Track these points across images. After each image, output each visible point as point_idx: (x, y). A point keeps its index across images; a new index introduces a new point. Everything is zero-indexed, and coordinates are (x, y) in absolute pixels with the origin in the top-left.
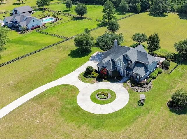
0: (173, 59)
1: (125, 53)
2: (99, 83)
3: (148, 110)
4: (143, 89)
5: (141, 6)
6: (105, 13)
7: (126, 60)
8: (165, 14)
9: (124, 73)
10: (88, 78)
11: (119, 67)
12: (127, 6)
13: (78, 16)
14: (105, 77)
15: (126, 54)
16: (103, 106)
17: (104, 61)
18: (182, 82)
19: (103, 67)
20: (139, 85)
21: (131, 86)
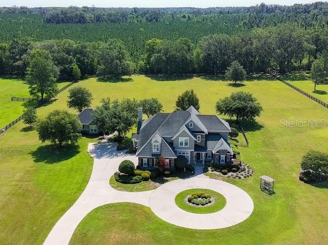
1: (189, 120)
2: (163, 185)
4: (243, 173)
8: (125, 77)
9: (192, 157)
10: (133, 183)
11: (182, 148)
12: (57, 70)
14: (166, 172)
15: (191, 121)
17: (157, 142)
19: (153, 155)
20: (234, 169)
21: (221, 174)
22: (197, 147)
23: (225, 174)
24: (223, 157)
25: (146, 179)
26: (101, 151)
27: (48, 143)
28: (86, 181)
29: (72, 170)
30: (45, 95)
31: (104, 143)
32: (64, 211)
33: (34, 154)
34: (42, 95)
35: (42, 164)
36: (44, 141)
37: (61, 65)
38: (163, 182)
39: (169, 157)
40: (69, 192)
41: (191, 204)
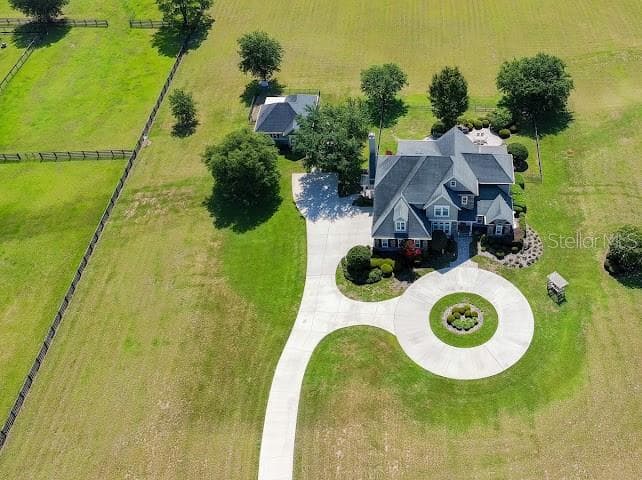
0: (514, 128)
1: (450, 179)
2: (412, 285)
4: (527, 254)
7: (456, 193)
10: (371, 283)
11: (438, 218)
15: (453, 179)
17: (401, 219)
19: (396, 236)
20: (514, 248)
21: (496, 259)
23: (500, 258)
24: (499, 228)
25: (387, 275)
38: (412, 278)
39: (421, 237)
41: (450, 328)
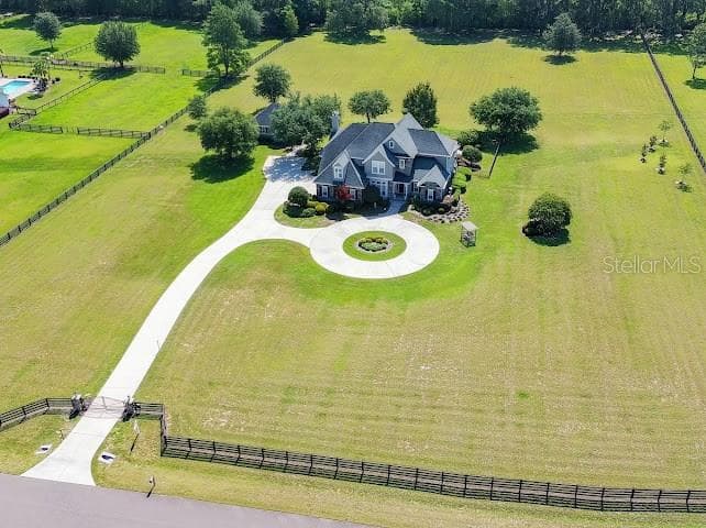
1: (389, 138)
2: (339, 223)
3: (491, 249)
4: (452, 216)
5: (296, 13)
6: (210, 47)
7: (394, 154)
8: (374, 33)
9: (390, 188)
10: (303, 217)
11: (375, 175)
12: (258, 18)
13: (110, 63)
14: (349, 207)
15: (392, 139)
16: (391, 262)
17: (338, 165)
18: (528, 189)
19: (334, 182)
20: (441, 209)
21: (422, 216)
22: (398, 176)
23: (426, 215)
24: (431, 192)
25: (319, 213)
26: (280, 170)
27: (212, 152)
28: (246, 209)
29: (234, 193)
30: (230, 69)
31: (290, 158)
32: (210, 242)
33: (194, 167)
34: (227, 67)
35: (201, 182)
36: (207, 149)
37: (266, 9)
38: (341, 218)
39: (355, 187)
40: (222, 221)
41: (359, 249)
